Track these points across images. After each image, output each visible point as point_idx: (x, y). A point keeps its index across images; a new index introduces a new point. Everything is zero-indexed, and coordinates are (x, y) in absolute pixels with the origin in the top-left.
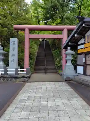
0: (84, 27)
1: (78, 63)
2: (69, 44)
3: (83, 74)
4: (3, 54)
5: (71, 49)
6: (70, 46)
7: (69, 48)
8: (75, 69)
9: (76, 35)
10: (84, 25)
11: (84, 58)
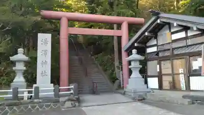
1: (149, 74)
2: (136, 45)
3: (159, 89)
5: (138, 53)
6: (136, 48)
7: (134, 51)
9: (146, 34)
10: (159, 21)
11: (158, 66)
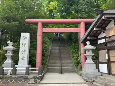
0: (103, 20)
1: (100, 60)
2: (88, 38)
4: (12, 50)
5: (91, 44)
6: (89, 40)
7: (88, 43)
8: (98, 67)
9: (95, 29)
10: (103, 18)
11: (107, 54)
